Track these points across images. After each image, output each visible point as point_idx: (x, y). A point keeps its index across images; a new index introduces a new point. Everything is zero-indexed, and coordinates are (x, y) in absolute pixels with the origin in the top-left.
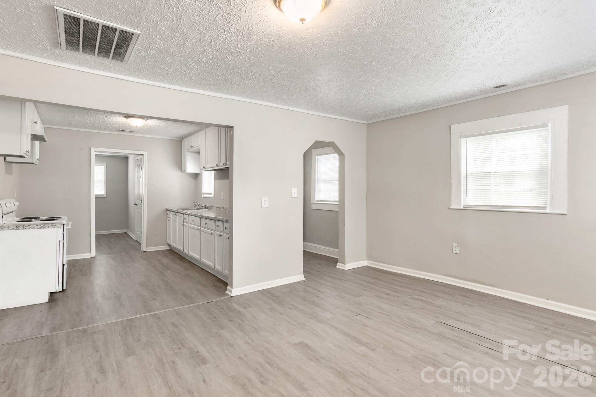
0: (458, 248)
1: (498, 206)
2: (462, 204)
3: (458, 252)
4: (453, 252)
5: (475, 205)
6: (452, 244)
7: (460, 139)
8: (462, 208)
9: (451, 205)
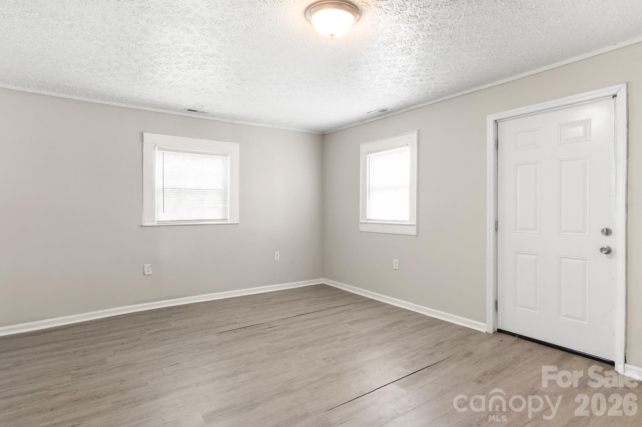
0: (151, 268)
1: (192, 220)
2: (156, 220)
3: (150, 273)
4: (144, 273)
5: (169, 221)
6: (144, 266)
7: (154, 150)
8: (155, 224)
9: (143, 223)
